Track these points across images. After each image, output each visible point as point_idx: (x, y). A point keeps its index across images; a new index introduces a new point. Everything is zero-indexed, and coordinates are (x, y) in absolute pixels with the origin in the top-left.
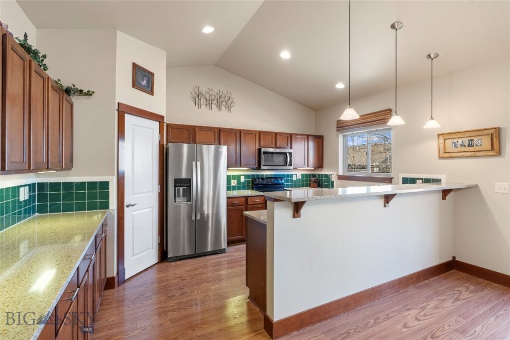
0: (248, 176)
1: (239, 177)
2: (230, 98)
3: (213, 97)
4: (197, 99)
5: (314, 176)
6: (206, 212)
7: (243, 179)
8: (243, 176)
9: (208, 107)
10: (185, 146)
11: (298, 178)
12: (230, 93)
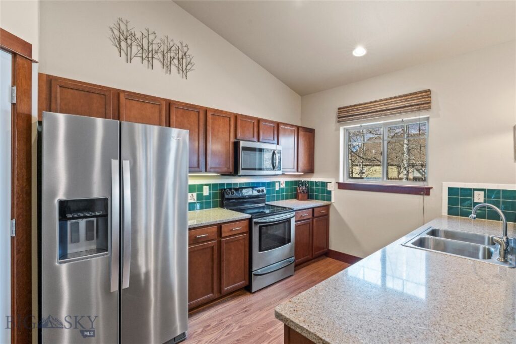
0: (215, 185)
1: (200, 187)
2: (185, 54)
3: (155, 47)
4: (123, 44)
5: (303, 183)
6: (143, 270)
7: (206, 192)
8: (208, 187)
9: (145, 62)
10: (99, 125)
11: (281, 187)
12: (187, 46)
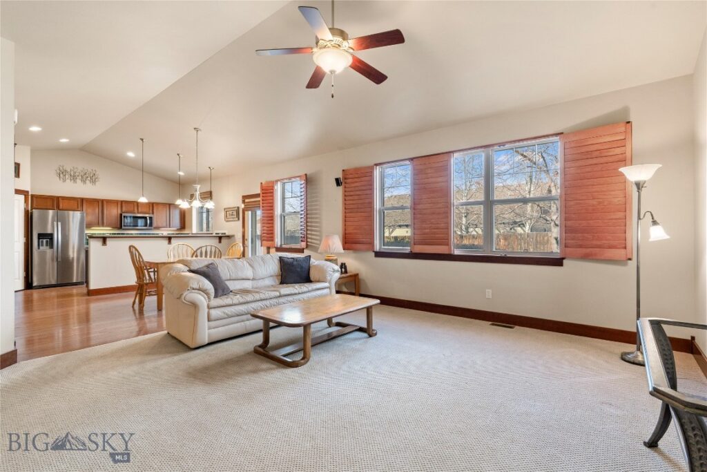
2: (94, 174)
3: (77, 174)
4: (61, 175)
9: (72, 181)
10: (51, 212)
12: (95, 171)
